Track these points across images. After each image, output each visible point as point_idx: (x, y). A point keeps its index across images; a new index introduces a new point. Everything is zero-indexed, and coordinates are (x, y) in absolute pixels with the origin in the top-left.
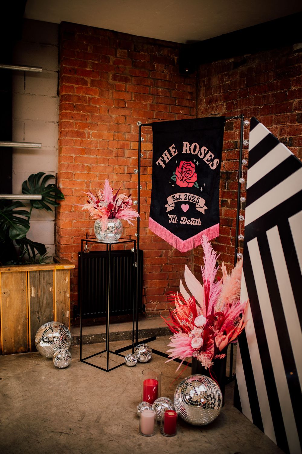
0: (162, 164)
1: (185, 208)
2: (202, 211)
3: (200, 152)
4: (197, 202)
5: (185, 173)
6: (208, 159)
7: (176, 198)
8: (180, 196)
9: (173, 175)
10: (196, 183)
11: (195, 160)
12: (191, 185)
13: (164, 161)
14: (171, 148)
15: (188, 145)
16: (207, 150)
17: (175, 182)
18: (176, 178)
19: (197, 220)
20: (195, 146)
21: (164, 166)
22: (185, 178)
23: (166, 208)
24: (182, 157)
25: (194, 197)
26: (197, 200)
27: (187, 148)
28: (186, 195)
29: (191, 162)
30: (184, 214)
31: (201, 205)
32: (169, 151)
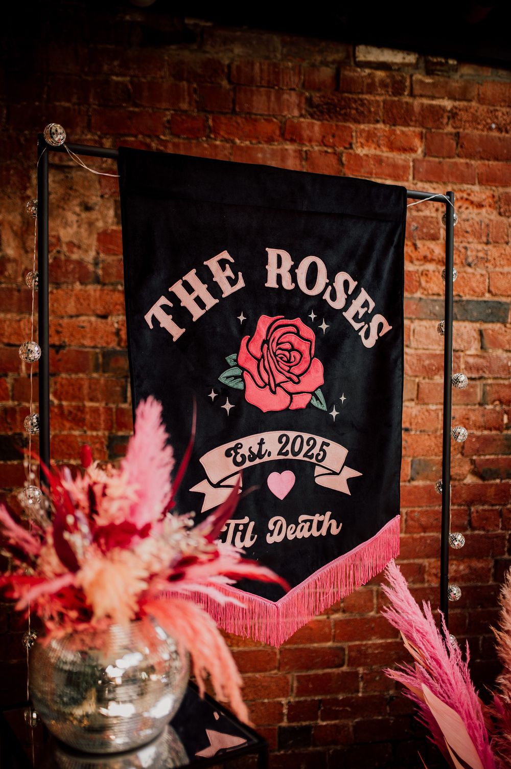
0: (167, 322)
2: (340, 484)
3: (330, 288)
4: (320, 458)
5: (278, 361)
6: (357, 313)
7: (247, 454)
8: (261, 443)
9: (228, 367)
10: (319, 393)
11: (313, 316)
12: (301, 402)
13: (179, 313)
14: (213, 264)
15: (287, 262)
16: (353, 285)
17: (238, 396)
18: (242, 377)
19: (317, 518)
20: (313, 269)
21: (176, 332)
22: (280, 378)
23: (201, 497)
25: (312, 442)
26: (322, 449)
27: (281, 269)
28: (284, 439)
29: (298, 321)
32: (206, 276)
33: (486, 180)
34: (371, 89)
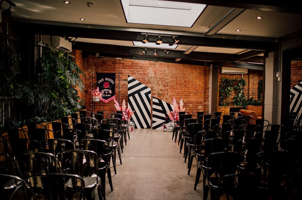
1: (106, 93)
2: (111, 93)
3: (110, 80)
6: (112, 82)
8: (105, 90)
9: (103, 85)
10: (109, 87)
11: (109, 82)
13: (100, 82)
16: (112, 80)
17: (104, 87)
19: (109, 95)
22: (106, 86)
24: (105, 81)
26: (109, 90)
27: (106, 79)
28: (107, 90)
29: (107, 82)
30: (106, 94)
31: (110, 92)
32: (102, 80)
33: (128, 69)
34: (117, 61)
